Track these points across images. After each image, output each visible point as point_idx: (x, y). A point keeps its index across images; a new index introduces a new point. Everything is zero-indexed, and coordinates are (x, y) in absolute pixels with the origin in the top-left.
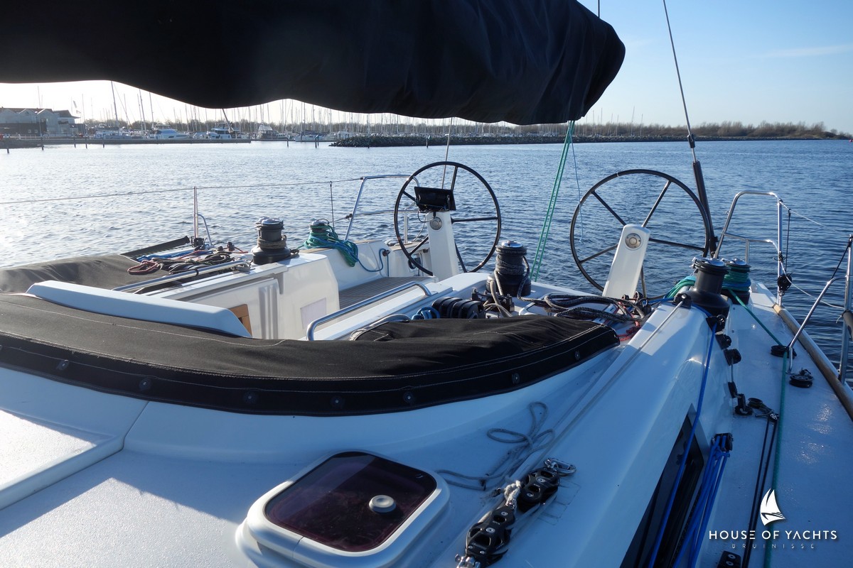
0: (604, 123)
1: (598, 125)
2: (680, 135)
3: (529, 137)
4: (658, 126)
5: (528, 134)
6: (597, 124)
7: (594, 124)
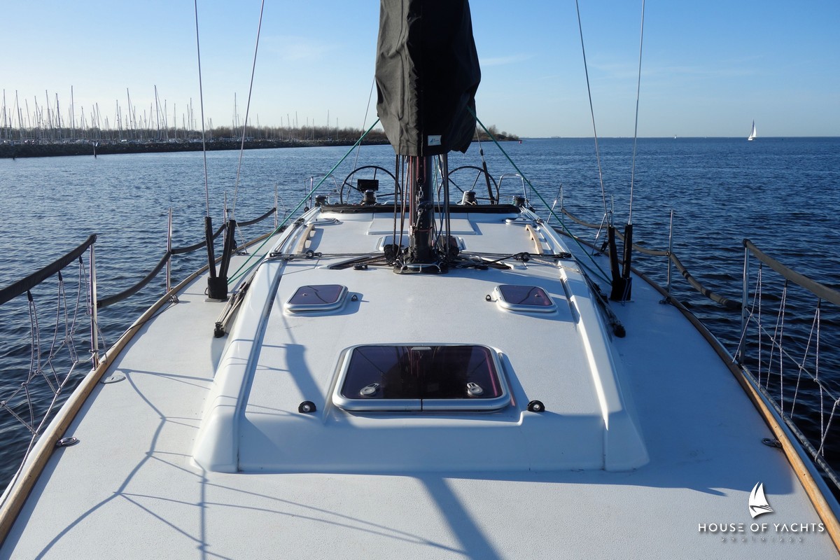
0: (300, 127)
1: (294, 129)
2: (374, 138)
3: (221, 143)
4: (352, 130)
5: (221, 139)
6: (292, 128)
7: (290, 128)
